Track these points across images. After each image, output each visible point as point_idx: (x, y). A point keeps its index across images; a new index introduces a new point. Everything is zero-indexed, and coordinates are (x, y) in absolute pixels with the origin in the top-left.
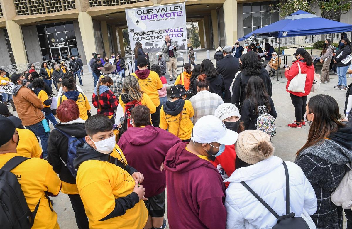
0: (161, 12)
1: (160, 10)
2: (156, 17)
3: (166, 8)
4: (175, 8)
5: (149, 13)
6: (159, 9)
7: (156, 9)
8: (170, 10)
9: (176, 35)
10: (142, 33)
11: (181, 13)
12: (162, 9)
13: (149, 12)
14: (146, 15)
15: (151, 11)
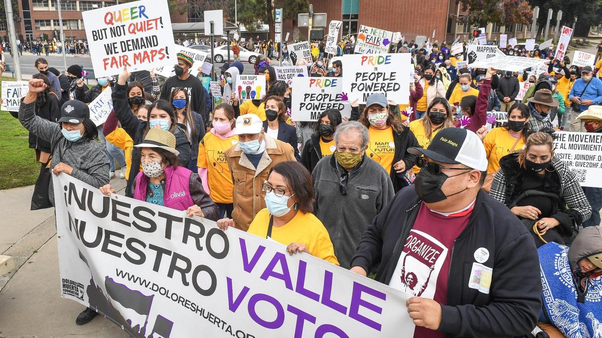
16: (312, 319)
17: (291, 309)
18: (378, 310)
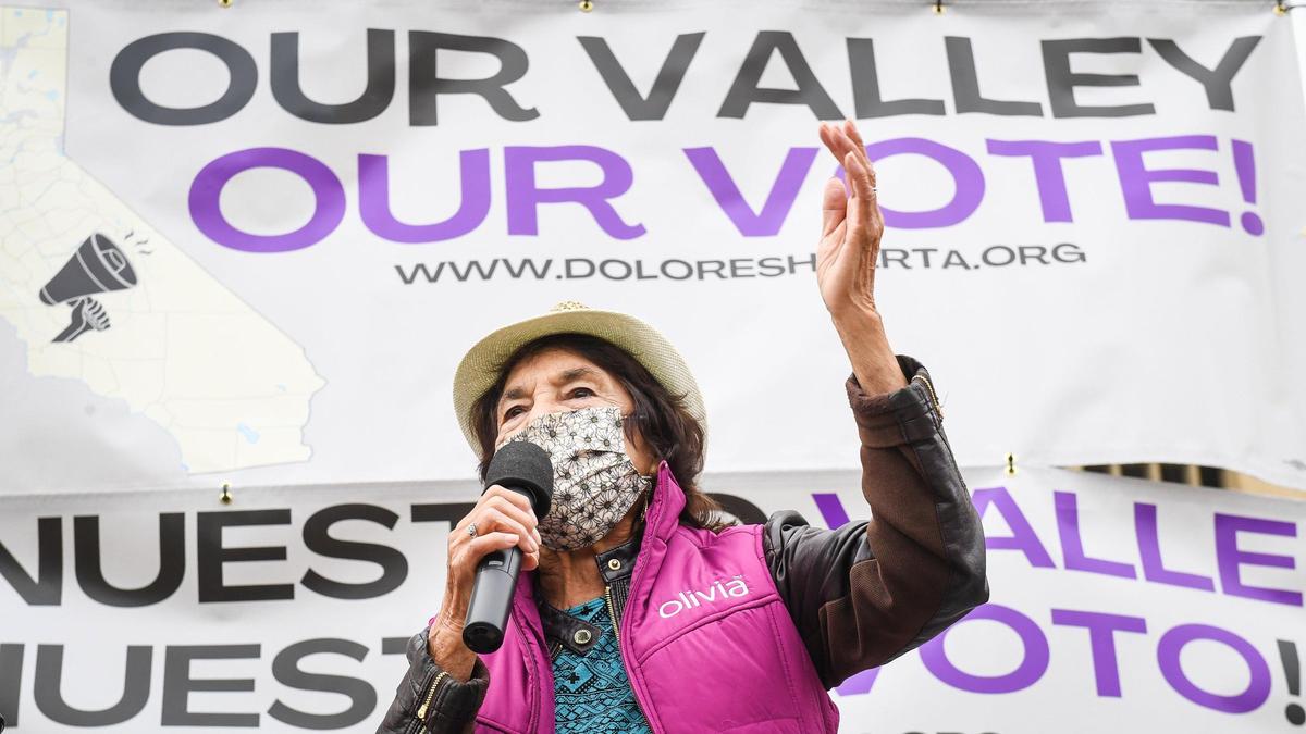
0: (733, 107)
1: (712, 74)
2: (596, 202)
3: (861, 54)
4: (1080, 63)
5: (422, 114)
6: (687, 45)
7: (597, 49)
8: (944, 91)
9: (1136, 655)
10: (171, 527)
11: (1222, 162)
12: (753, 65)
13: (426, 85)
14: (337, 147)
15: (486, 66)
16: (1137, 625)
17: (1062, 617)
18: (1287, 562)
